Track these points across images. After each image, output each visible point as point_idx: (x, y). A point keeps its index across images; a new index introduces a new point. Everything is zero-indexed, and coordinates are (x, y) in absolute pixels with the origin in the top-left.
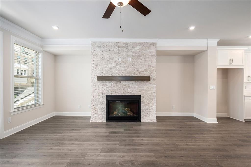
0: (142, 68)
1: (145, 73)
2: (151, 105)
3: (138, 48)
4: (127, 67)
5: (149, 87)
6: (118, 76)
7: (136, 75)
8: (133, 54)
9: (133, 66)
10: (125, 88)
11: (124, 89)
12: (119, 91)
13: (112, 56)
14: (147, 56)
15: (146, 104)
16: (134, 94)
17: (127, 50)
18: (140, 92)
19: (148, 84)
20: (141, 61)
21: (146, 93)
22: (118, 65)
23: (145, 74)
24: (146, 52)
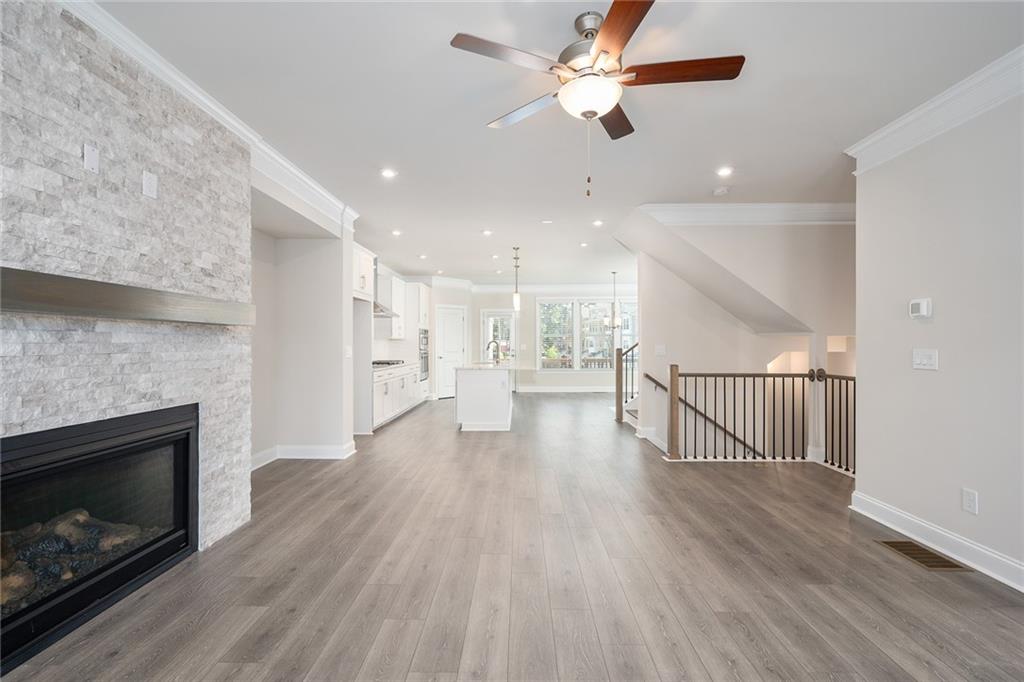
0: (204, 254)
1: (215, 283)
2: (235, 444)
3: (188, 135)
4: (133, 225)
5: (228, 356)
6: (80, 277)
7: (182, 288)
8: (168, 160)
9: (164, 227)
10: (123, 367)
11: (119, 378)
12: (82, 393)
13: (24, 98)
14: (223, 199)
15: (220, 447)
16: (171, 400)
17: (133, 114)
18: (196, 389)
19: (226, 342)
20: (199, 212)
21: (220, 387)
22: (75, 198)
23: (214, 288)
24: (217, 174)
